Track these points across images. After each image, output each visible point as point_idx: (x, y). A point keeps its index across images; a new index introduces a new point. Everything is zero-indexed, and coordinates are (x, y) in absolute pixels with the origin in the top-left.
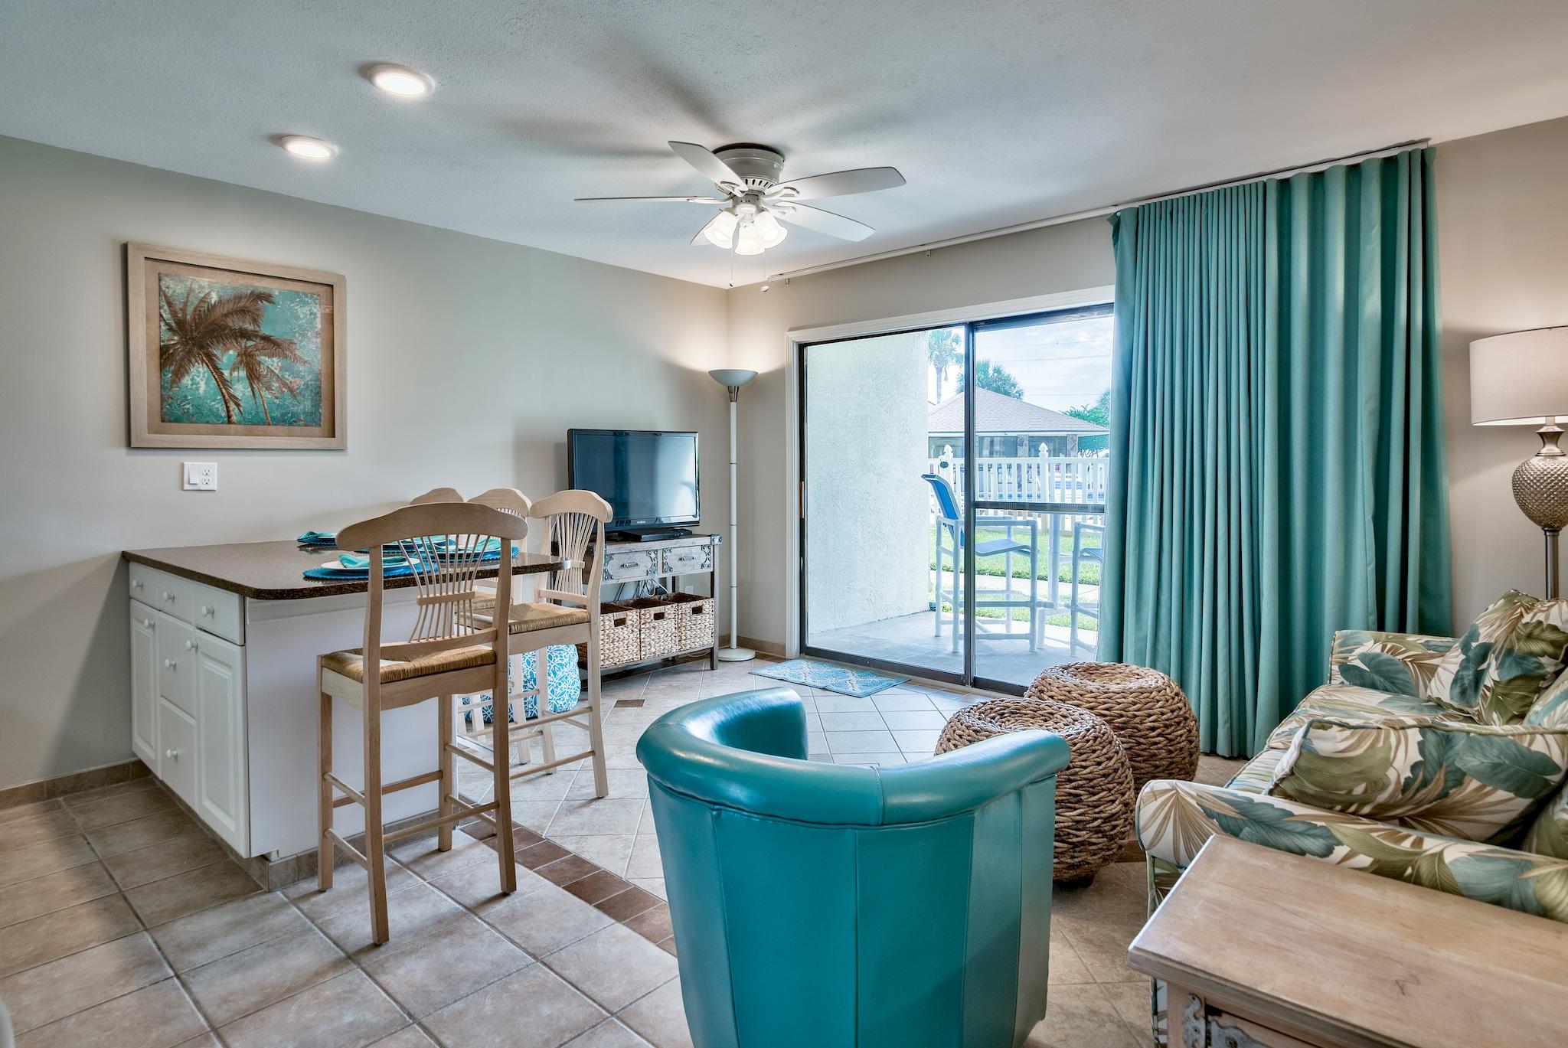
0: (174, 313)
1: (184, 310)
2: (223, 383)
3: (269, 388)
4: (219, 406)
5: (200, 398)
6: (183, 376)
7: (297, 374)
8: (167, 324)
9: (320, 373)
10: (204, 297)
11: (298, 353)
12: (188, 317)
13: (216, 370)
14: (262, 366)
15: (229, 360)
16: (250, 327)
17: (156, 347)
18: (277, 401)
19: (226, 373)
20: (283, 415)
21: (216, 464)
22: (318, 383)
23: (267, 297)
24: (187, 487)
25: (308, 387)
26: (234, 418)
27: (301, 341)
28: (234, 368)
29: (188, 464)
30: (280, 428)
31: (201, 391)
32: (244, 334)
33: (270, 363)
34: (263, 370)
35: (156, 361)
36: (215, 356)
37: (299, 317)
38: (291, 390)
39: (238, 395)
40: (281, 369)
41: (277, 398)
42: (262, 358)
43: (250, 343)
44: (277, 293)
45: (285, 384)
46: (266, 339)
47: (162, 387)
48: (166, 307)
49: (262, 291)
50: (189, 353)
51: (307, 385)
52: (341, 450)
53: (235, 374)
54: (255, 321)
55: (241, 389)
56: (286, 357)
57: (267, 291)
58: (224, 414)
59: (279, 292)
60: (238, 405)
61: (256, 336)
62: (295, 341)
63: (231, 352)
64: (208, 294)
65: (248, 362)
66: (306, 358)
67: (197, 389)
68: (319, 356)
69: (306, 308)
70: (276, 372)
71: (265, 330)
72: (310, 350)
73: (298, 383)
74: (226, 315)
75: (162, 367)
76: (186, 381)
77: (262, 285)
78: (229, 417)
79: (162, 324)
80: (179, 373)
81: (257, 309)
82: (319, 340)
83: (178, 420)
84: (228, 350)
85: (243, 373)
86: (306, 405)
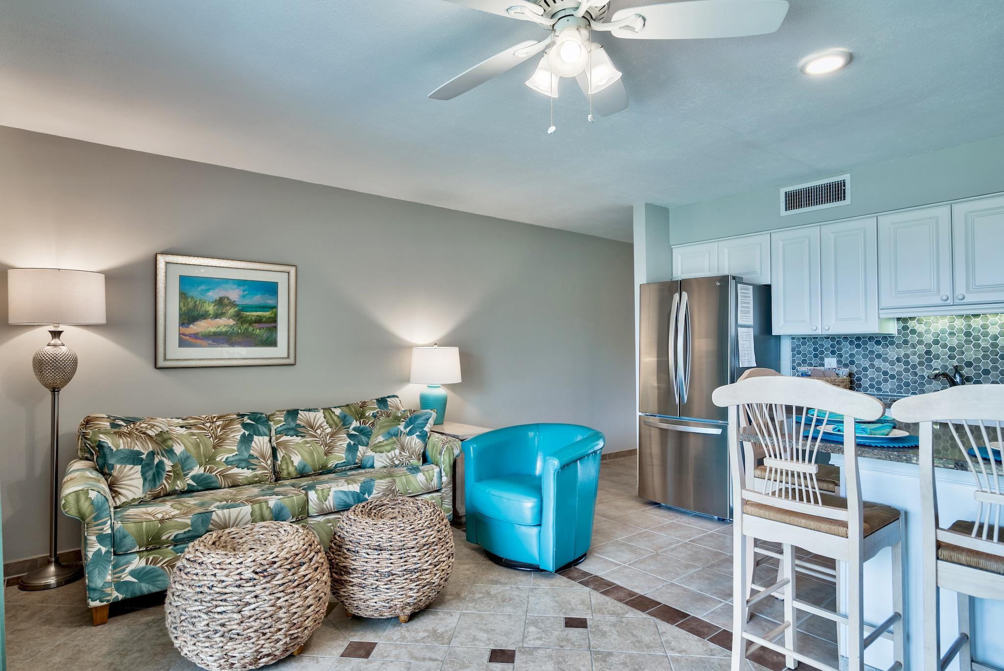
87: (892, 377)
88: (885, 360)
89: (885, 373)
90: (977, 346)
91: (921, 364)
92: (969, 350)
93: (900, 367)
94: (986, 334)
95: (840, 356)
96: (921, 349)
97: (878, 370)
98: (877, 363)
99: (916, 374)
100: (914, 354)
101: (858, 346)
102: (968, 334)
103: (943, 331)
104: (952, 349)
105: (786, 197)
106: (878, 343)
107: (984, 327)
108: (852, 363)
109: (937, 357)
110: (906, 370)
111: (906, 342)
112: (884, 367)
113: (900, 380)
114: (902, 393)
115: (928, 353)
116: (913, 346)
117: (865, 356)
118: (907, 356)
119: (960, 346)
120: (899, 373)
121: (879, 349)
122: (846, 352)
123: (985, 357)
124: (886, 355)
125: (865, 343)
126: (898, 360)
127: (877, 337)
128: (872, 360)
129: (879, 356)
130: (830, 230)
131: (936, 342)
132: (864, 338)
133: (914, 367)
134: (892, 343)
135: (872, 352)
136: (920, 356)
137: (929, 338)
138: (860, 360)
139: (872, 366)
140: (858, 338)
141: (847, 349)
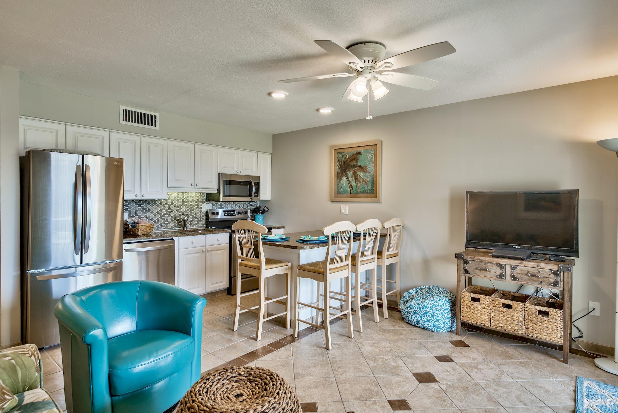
0: (339, 163)
1: (341, 162)
2: (349, 182)
3: (360, 182)
4: (348, 189)
5: (344, 187)
6: (341, 181)
7: (367, 177)
8: (338, 167)
9: (374, 176)
10: (346, 157)
11: (368, 170)
12: (342, 164)
13: (348, 178)
14: (358, 175)
15: (350, 175)
16: (355, 164)
17: (336, 174)
18: (362, 186)
19: (350, 179)
20: (363, 190)
21: (348, 206)
22: (373, 179)
23: (359, 153)
24: (341, 213)
25: (370, 181)
26: (352, 192)
27: (368, 166)
28: (352, 177)
29: (341, 206)
30: (362, 195)
31: (345, 185)
32: (354, 166)
33: (360, 174)
34: (358, 177)
35: (336, 177)
36: (348, 174)
37: (368, 158)
38: (366, 182)
39: (353, 185)
40: (363, 176)
41: (362, 185)
42: (359, 173)
43: (356, 169)
44: (362, 151)
45: (364, 181)
46: (360, 166)
47: (337, 184)
48: (338, 162)
49: (359, 151)
50: (342, 174)
51: (370, 180)
52: (379, 202)
53: (352, 179)
54: (357, 162)
55: (353, 183)
56: (364, 171)
57: (360, 151)
58: (349, 191)
59: (363, 151)
60: (352, 188)
61: (357, 166)
62: (367, 166)
63: (351, 172)
64: (346, 156)
65: (355, 175)
66: (370, 171)
67: (344, 184)
68: (374, 170)
69: (370, 154)
70: (362, 177)
71: (359, 164)
72: (370, 167)
73: (367, 180)
74: (350, 161)
75: (337, 178)
76: (342, 182)
77: (359, 150)
78: (350, 192)
79: (337, 167)
80: (340, 180)
81: (357, 158)
82: (373, 164)
83: (340, 194)
84: (350, 172)
85: (353, 178)
86: (370, 187)
87: (155, 221)
88: (152, 213)
89: (152, 220)
90: (186, 205)
91: (166, 214)
92: (183, 207)
93: (158, 216)
94: (188, 200)
95: (130, 211)
96: (167, 207)
97: (149, 218)
98: (149, 214)
99: (164, 219)
100: (164, 210)
101: (139, 206)
102: (183, 200)
103: (175, 199)
104: (178, 207)
105: (123, 112)
106: (149, 204)
107: (188, 197)
108: (136, 215)
109: (172, 211)
110: (161, 218)
111: (161, 203)
112: (151, 216)
113: (158, 223)
114: (159, 229)
115: (169, 209)
116: (164, 206)
117: (143, 211)
118: (161, 210)
119: (180, 205)
120: (158, 219)
121: (149, 207)
122: (133, 209)
123: (188, 210)
124: (152, 210)
125: (143, 204)
126: (158, 213)
127: (148, 201)
128: (146, 213)
129: (149, 211)
130: (146, 140)
131: (172, 204)
132: (142, 201)
133: (164, 216)
134: (155, 204)
135: (146, 209)
136: (166, 211)
137: (170, 202)
138: (140, 213)
139: (146, 216)
140: (140, 201)
141: (133, 207)
